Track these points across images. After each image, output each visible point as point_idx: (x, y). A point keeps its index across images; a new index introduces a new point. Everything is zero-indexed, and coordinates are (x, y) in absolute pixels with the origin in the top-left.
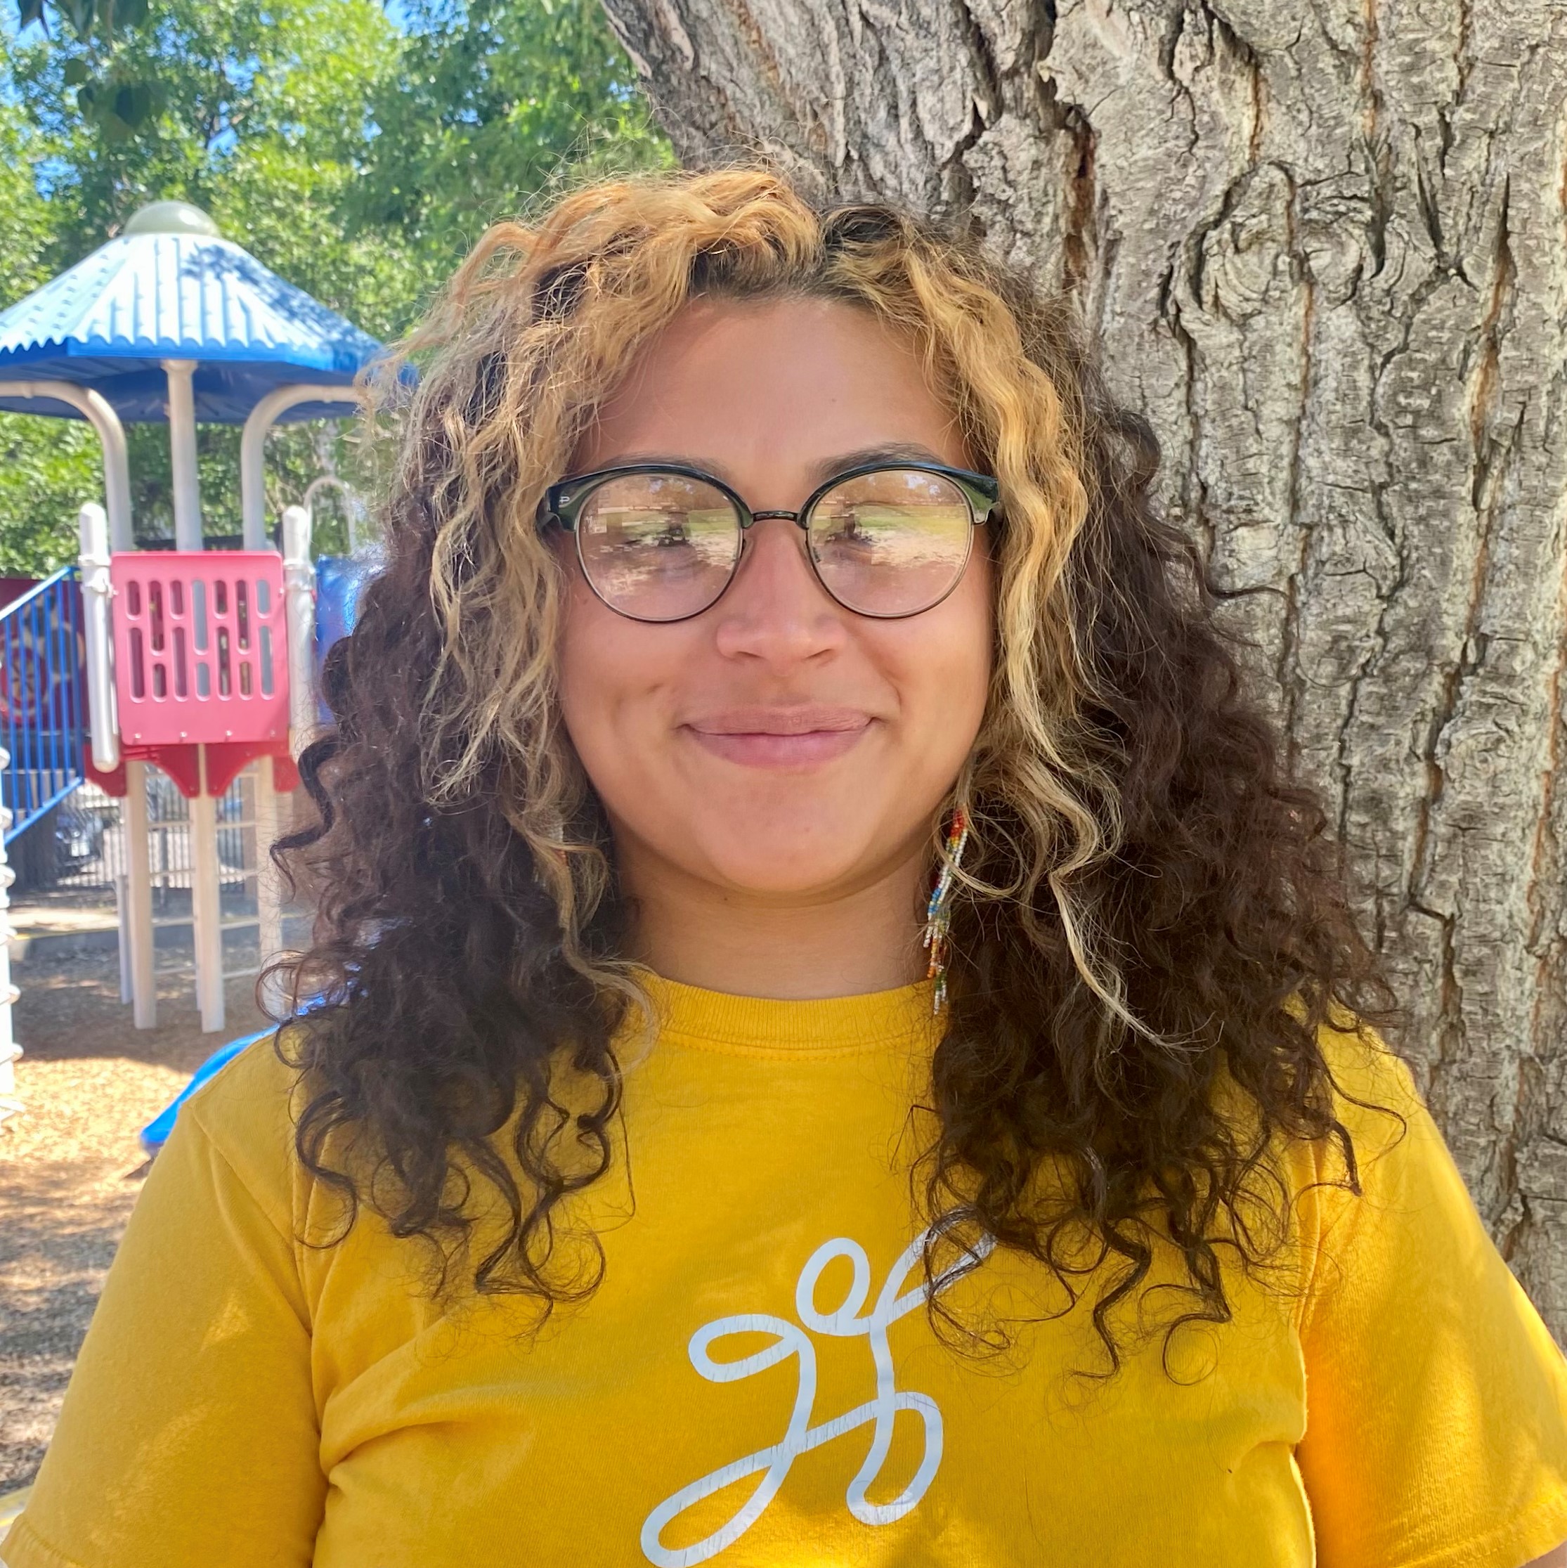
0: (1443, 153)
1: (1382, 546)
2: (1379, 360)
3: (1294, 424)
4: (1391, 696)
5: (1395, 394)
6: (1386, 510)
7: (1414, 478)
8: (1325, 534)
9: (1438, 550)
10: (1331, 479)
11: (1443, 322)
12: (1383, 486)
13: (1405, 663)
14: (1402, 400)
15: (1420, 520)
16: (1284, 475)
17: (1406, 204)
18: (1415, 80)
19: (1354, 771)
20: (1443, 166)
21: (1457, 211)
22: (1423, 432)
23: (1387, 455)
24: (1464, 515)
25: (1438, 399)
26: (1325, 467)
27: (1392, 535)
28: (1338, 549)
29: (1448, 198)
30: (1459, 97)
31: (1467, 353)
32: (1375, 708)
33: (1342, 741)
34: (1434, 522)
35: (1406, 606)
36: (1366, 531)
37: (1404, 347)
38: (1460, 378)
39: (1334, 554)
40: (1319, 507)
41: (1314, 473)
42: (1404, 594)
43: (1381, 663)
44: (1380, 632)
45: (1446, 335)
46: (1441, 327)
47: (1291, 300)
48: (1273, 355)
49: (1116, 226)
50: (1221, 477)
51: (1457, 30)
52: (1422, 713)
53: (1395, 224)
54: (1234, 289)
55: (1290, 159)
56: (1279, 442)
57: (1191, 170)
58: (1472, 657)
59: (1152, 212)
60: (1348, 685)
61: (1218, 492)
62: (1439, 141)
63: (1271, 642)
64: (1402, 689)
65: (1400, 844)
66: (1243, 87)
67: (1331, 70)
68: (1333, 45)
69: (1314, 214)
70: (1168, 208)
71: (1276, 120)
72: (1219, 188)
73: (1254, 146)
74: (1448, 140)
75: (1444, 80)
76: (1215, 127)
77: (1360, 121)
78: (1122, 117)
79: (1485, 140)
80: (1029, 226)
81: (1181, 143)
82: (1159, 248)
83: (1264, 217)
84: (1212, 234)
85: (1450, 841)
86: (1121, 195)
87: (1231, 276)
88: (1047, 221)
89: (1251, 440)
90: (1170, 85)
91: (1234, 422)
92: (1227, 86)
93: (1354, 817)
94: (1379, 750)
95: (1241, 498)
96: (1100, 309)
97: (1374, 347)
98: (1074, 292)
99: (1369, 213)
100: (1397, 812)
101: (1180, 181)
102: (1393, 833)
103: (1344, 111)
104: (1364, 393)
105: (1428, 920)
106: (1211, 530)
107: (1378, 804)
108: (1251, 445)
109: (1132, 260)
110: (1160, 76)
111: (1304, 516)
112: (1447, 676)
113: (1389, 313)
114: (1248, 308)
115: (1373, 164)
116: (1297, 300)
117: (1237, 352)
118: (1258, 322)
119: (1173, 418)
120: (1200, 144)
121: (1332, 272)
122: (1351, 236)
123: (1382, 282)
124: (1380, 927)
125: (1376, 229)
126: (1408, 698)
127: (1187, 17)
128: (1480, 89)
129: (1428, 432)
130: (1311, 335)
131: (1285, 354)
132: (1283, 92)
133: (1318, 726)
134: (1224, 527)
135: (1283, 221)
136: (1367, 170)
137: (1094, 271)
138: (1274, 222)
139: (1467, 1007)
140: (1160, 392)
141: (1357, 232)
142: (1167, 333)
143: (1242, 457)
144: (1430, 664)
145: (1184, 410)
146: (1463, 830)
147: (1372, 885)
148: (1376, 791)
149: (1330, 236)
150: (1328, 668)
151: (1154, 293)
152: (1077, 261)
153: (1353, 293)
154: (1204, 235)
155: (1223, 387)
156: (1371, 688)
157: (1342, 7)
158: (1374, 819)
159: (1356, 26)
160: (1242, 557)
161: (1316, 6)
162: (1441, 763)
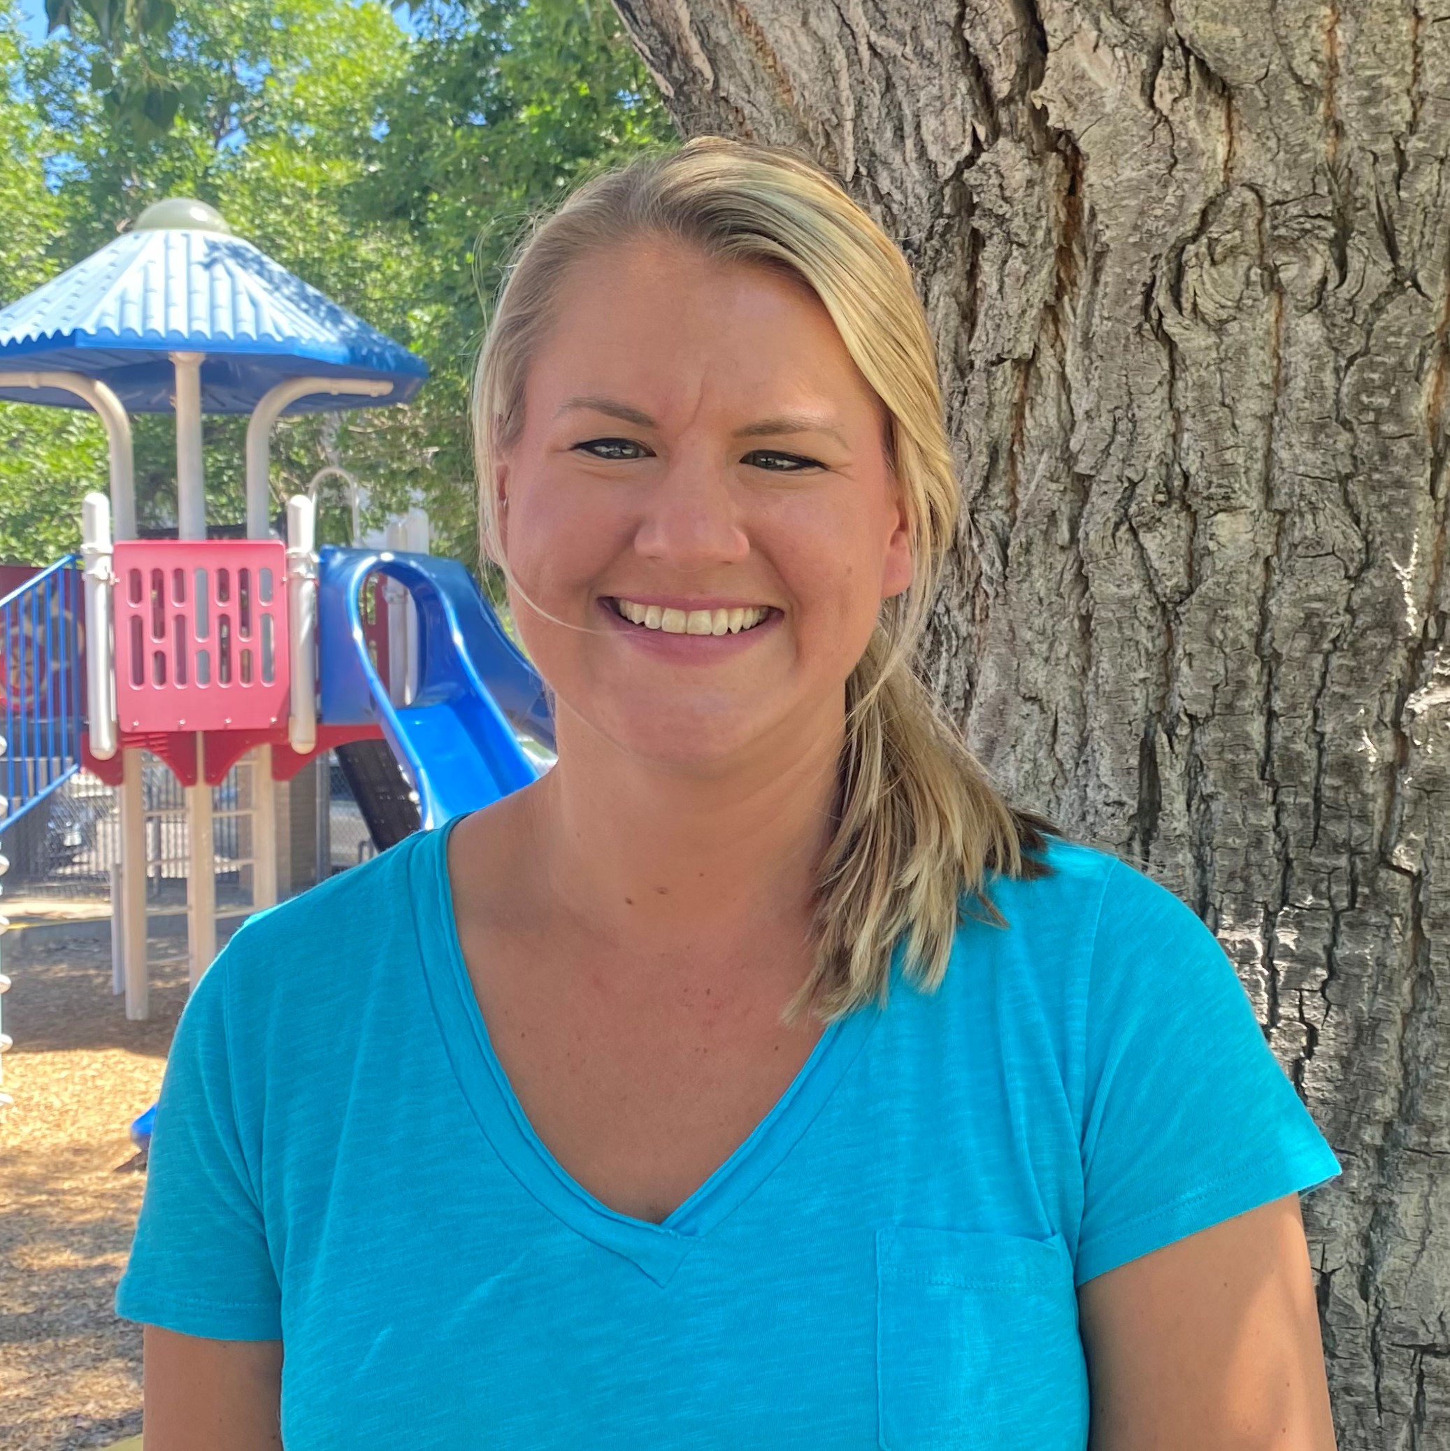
0: (1398, 177)
1: (1349, 531)
2: (1343, 363)
3: (1266, 420)
4: (1360, 668)
5: (1358, 394)
6: (1351, 498)
7: (1377, 470)
8: (1297, 519)
9: (1400, 535)
10: (1301, 469)
11: (1400, 329)
12: (1349, 477)
13: (1372, 638)
14: (1365, 399)
15: (1383, 507)
16: (1259, 466)
17: (1365, 223)
18: (1372, 112)
19: (1327, 737)
20: (1398, 189)
21: (1412, 229)
22: (1384, 428)
23: (1352, 448)
24: (1423, 503)
25: (1397, 398)
26: (1296, 459)
27: (1358, 522)
28: (1308, 533)
29: (1403, 217)
30: (1413, 127)
31: (1422, 356)
32: (1346, 679)
33: (1316, 712)
34: (1396, 510)
35: (1372, 586)
36: (1334, 518)
37: (1366, 351)
38: (1417, 379)
39: (1305, 538)
40: (1290, 495)
41: (1285, 465)
42: (1370, 575)
43: (1350, 638)
44: (1349, 610)
45: (1403, 341)
46: (1398, 333)
47: (1263, 308)
48: (1247, 357)
49: (1104, 239)
50: (1202, 467)
51: (1409, 68)
52: (1389, 685)
53: (1356, 240)
54: (1211, 297)
55: (1260, 181)
56: (1253, 435)
57: (1171, 190)
58: (1432, 633)
59: (1136, 228)
60: (1320, 658)
61: (1199, 481)
62: (1394, 166)
63: (1249, 619)
64: (1370, 662)
65: (1370, 805)
66: (1217, 117)
67: (1296, 102)
68: (1299, 80)
69: (1282, 231)
70: (1151, 224)
71: (1247, 146)
72: (1196, 207)
73: (1228, 169)
74: (1403, 165)
75: (1399, 112)
76: (1192, 152)
77: (1323, 148)
78: (1108, 142)
79: (1437, 166)
80: (1024, 238)
81: (1162, 166)
82: (1142, 260)
83: (1237, 233)
84: (1191, 248)
85: (1416, 803)
86: (1108, 212)
87: (1208, 286)
88: (1040, 234)
89: (1228, 434)
90: (1151, 113)
91: (1213, 417)
92: (1202, 116)
93: (1328, 780)
94: (1350, 719)
95: (1220, 486)
96: (1089, 314)
97: (1336, 350)
98: (1066, 298)
99: (1332, 231)
100: (1367, 776)
101: (1161, 200)
102: (1364, 795)
103: (1309, 139)
104: (1330, 392)
105: (1398, 876)
106: (1193, 515)
107: (1350, 768)
108: (1228, 438)
109: (1118, 270)
110: (1142, 106)
111: (1278, 504)
112: (1410, 650)
113: (1352, 320)
114: (1224, 314)
115: (1335, 187)
116: (1269, 308)
117: (1214, 354)
118: (1233, 327)
119: (1157, 413)
120: (1179, 167)
121: (1299, 283)
122: (1316, 251)
123: (1345, 292)
124: (1354, 883)
125: (1339, 245)
126: (1376, 670)
127: (1166, 53)
128: (1431, 120)
129: (1389, 428)
130: (1281, 340)
131: (1258, 356)
132: (1254, 121)
133: (1293, 696)
134: (1205, 512)
135: (1255, 237)
136: (1330, 192)
137: (1084, 280)
138: (1247, 237)
139: (1434, 958)
140: (1145, 390)
141: (1321, 247)
142: (1148, 334)
143: (1220, 449)
144: (1395, 639)
145: (1166, 406)
146: (1428, 793)
147: (1346, 843)
148: (1346, 757)
149: (1297, 250)
150: (1302, 642)
151: (1138, 300)
152: (1068, 271)
153: (1319, 302)
154: (1183, 249)
155: (1202, 386)
156: (1342, 661)
157: (1306, 46)
158: (1347, 782)
159: (1319, 63)
160: (1222, 540)
161: (1283, 45)
162: (1406, 731)
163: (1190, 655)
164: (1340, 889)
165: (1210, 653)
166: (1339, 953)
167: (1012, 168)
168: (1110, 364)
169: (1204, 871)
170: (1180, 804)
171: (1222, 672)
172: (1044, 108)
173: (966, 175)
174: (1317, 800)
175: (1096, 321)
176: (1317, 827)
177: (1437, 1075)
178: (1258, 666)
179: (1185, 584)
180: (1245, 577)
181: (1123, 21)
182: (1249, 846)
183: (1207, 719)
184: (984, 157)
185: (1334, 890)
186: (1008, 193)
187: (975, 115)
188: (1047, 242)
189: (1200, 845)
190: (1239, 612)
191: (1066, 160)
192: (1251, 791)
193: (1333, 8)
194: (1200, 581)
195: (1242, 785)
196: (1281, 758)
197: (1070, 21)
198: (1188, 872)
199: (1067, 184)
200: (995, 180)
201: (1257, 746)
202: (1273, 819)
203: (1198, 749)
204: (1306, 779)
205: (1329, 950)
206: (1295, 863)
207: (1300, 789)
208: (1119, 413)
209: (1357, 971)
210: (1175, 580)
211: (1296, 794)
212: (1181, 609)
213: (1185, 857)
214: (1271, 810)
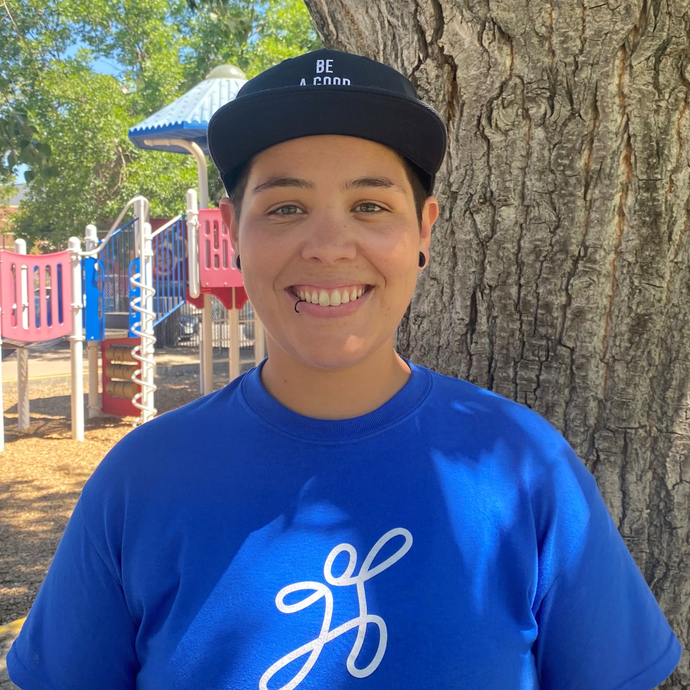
0: (574, 72)
1: (552, 214)
2: (552, 147)
3: (523, 169)
4: (554, 268)
5: (557, 159)
6: (553, 201)
7: (563, 189)
8: (532, 209)
9: (570, 215)
10: (535, 189)
11: (574, 133)
12: (553, 192)
13: (559, 256)
14: (559, 161)
15: (565, 204)
16: (519, 188)
17: (561, 91)
18: (565, 46)
19: (540, 294)
20: (574, 77)
21: (579, 93)
22: (566, 173)
23: (555, 180)
24: (580, 203)
25: (572, 161)
26: (533, 185)
27: (555, 210)
28: (536, 214)
29: (576, 88)
30: (581, 51)
31: (582, 143)
32: (548, 272)
33: (537, 285)
34: (570, 205)
35: (559, 235)
36: (546, 208)
37: (560, 142)
38: (580, 153)
39: (535, 216)
40: (530, 199)
41: (529, 187)
42: (558, 231)
43: (550, 255)
44: (551, 245)
45: (575, 138)
46: (573, 135)
47: (523, 125)
48: (516, 144)
49: (463, 98)
50: (497, 189)
51: (580, 28)
52: (564, 274)
53: (557, 98)
54: (502, 121)
55: (522, 74)
56: (518, 176)
57: (488, 79)
58: (582, 254)
59: (475, 94)
60: (539, 264)
61: (496, 194)
62: (573, 68)
63: (513, 248)
64: (557, 265)
65: (555, 321)
66: (506, 49)
67: (536, 43)
68: (537, 34)
69: (530, 95)
70: (481, 92)
71: (517, 61)
72: (497, 85)
73: (511, 70)
74: (577, 68)
75: (575, 46)
76: (496, 64)
77: (547, 60)
78: (465, 60)
79: (590, 67)
80: (434, 99)
81: (485, 69)
82: (477, 107)
83: (513, 96)
84: (495, 102)
85: (572, 320)
86: (465, 88)
87: (501, 116)
88: (441, 97)
89: (508, 175)
90: (481, 48)
91: (502, 169)
92: (500, 49)
93: (540, 311)
94: (549, 287)
95: (503, 196)
96: (459, 128)
97: (550, 142)
98: (451, 122)
99: (548, 94)
100: (554, 309)
101: (485, 83)
102: (553, 317)
103: (541, 58)
104: (547, 158)
105: (564, 349)
106: (494, 208)
107: (548, 307)
108: (508, 177)
109: (468, 111)
110: (478, 45)
111: (526, 203)
112: (573, 261)
113: (555, 130)
114: (507, 128)
115: (551, 76)
116: (525, 125)
117: (504, 144)
118: (511, 133)
119: (482, 167)
120: (492, 69)
121: (536, 115)
122: (542, 102)
123: (553, 119)
124: (548, 351)
125: (551, 99)
126: (559, 268)
127: (487, 24)
128: (588, 49)
129: (568, 173)
130: (529, 137)
131: (521, 144)
132: (519, 51)
133: (528, 278)
134: (497, 206)
135: (520, 97)
136: (548, 78)
137: (457, 114)
138: (517, 97)
139: (577, 381)
140: (477, 158)
141: (544, 101)
142: (480, 137)
143: (504, 181)
144: (567, 256)
145: (486, 164)
146: (578, 316)
147: (545, 336)
148: (547, 302)
149: (536, 102)
150: (532, 257)
151: (475, 123)
152: (452, 111)
153: (543, 123)
154: (492, 102)
155: (498, 156)
156: (548, 265)
157: (540, 20)
158: (547, 312)
159: (546, 27)
160: (504, 217)
161: (531, 20)
162: (570, 292)
163: (490, 262)
164: (543, 353)
165: (497, 262)
166: (541, 378)
167: (431, 71)
168: (465, 148)
169: (493, 346)
170: (484, 320)
171: (502, 268)
172: (443, 47)
173: (415, 73)
174: (536, 319)
175: (461, 131)
176: (535, 329)
177: (576, 426)
178: (516, 266)
179: (490, 235)
180: (512, 232)
181: (472, 12)
182: (509, 336)
183: (496, 287)
184: (422, 66)
185: (541, 353)
186: (429, 81)
187: (419, 50)
188: (444, 100)
189: (491, 335)
190: (509, 246)
191: (452, 67)
192: (511, 315)
193: (551, 4)
194: (496, 233)
195: (507, 313)
196: (523, 302)
197: (452, 12)
198: (487, 346)
199: (452, 77)
200: (425, 76)
201: (514, 298)
202: (519, 326)
203: (492, 299)
204: (532, 310)
205: (538, 377)
206: (526, 343)
207: (529, 315)
208: (468, 167)
209: (547, 385)
210: (486, 233)
211: (528, 316)
212: (488, 244)
213: (485, 340)
214: (518, 323)
